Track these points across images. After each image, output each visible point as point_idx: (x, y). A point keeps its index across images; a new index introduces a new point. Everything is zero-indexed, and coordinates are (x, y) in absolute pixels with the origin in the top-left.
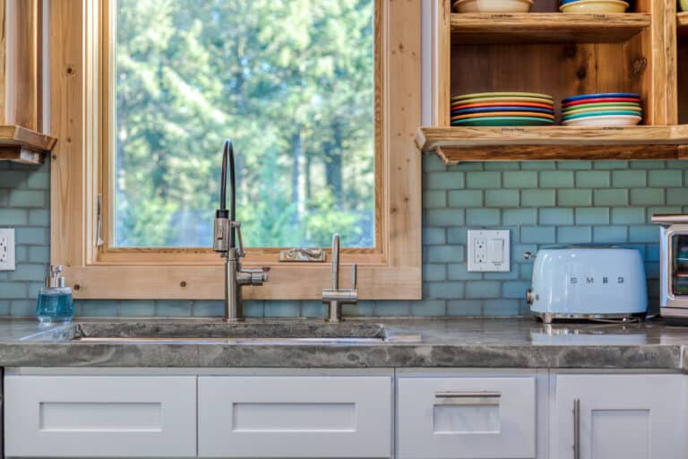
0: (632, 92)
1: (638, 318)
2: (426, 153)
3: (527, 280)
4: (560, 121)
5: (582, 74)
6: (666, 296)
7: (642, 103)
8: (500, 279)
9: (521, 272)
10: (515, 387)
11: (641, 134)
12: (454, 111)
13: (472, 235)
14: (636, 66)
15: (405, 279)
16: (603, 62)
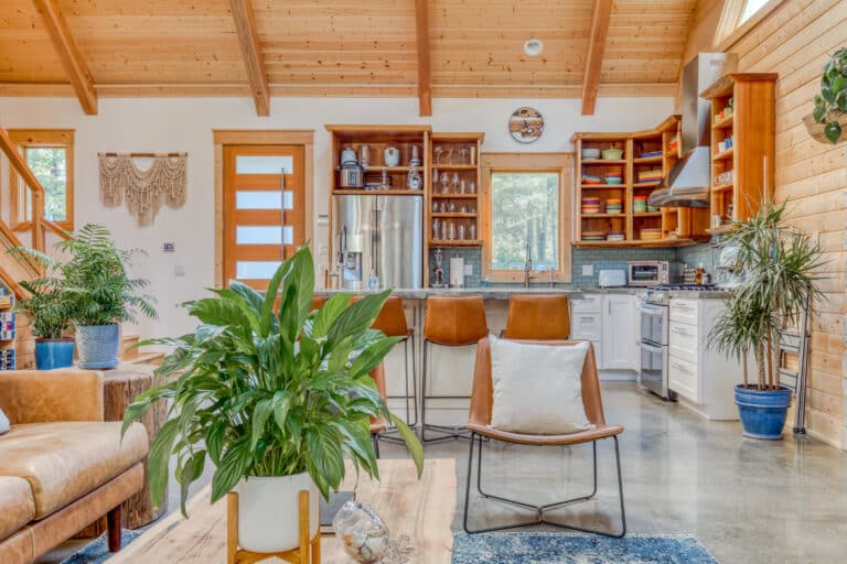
0: (623, 232)
1: (625, 286)
2: (574, 246)
3: (598, 278)
4: (605, 239)
5: (611, 226)
6: (631, 281)
7: (625, 234)
8: (591, 278)
9: (596, 276)
10: (597, 297)
11: (626, 242)
12: (582, 236)
13: (584, 267)
14: (623, 226)
15: (568, 278)
16: (616, 225)
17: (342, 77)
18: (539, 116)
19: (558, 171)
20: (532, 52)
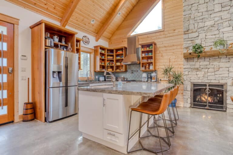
1: (105, 81)
9: (99, 78)
13: (96, 76)
17: (35, 4)
18: (89, 39)
19: (90, 53)
20: (92, 23)
